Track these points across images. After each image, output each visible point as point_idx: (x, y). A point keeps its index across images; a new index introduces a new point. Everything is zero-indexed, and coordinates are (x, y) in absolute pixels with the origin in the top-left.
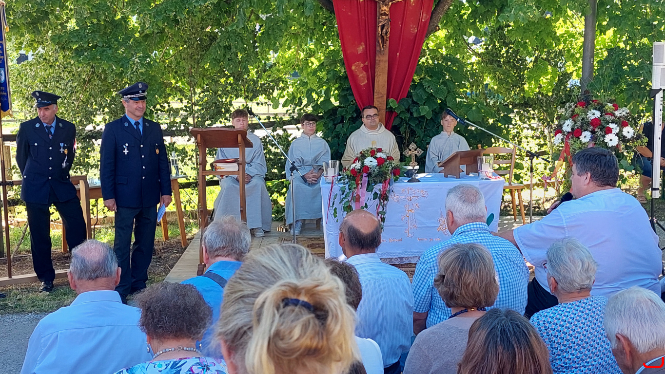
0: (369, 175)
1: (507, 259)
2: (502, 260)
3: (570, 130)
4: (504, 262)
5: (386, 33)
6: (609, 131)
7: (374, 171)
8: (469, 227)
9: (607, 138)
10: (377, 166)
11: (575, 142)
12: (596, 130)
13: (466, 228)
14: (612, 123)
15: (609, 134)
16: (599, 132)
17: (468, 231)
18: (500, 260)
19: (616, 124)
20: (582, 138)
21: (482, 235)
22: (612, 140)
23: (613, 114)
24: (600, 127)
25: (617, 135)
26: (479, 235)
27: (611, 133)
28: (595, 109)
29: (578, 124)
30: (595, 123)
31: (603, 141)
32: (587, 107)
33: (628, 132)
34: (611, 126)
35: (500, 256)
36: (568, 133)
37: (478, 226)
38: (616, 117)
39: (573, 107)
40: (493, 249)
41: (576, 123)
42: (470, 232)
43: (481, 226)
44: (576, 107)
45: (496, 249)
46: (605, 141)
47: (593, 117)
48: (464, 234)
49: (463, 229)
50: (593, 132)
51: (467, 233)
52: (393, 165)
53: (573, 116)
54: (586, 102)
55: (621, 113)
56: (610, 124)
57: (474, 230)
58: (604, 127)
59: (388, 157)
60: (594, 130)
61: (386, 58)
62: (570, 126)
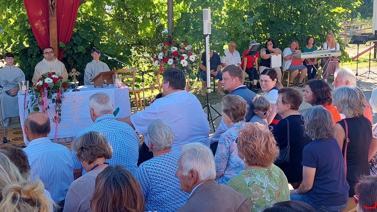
0: (48, 88)
1: (126, 133)
2: (123, 135)
3: (162, 58)
4: (124, 135)
5: (55, 4)
6: (183, 58)
7: (51, 86)
8: (103, 117)
9: (182, 63)
10: (53, 83)
11: (165, 65)
12: (176, 58)
13: (101, 118)
14: (184, 54)
15: (183, 60)
16: (177, 59)
17: (103, 120)
18: (122, 134)
19: (186, 54)
20: (169, 62)
21: (111, 121)
22: (184, 63)
23: (184, 49)
24: (177, 56)
25: (187, 60)
26: (109, 122)
27: (184, 59)
28: (175, 46)
29: (166, 54)
30: (175, 54)
31: (180, 64)
32: (170, 45)
33: (193, 58)
34: (184, 55)
35: (122, 132)
36: (161, 60)
37: (108, 116)
38: (186, 50)
39: (163, 46)
40: (118, 129)
41: (165, 54)
42: (104, 120)
43: (110, 116)
44: (164, 45)
45: (119, 129)
46: (181, 64)
47: (174, 51)
48: (100, 121)
49: (100, 119)
50: (174, 59)
51: (102, 121)
52: (63, 82)
53: (163, 50)
54: (170, 42)
55: (188, 48)
56: (183, 54)
57: (107, 119)
58: (180, 56)
59: (59, 77)
60: (175, 58)
61: (55, 18)
62: (162, 56)
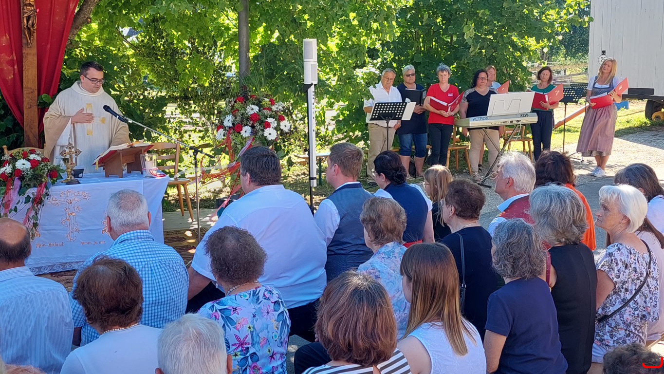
0: (22, 178)
3: (231, 125)
5: (33, 25)
6: (268, 125)
7: (27, 174)
8: (132, 235)
9: (266, 133)
10: (31, 168)
11: (237, 136)
12: (255, 125)
13: (129, 236)
14: (270, 117)
15: (268, 129)
16: (258, 127)
19: (273, 118)
20: (243, 132)
21: (146, 244)
22: (271, 134)
23: (270, 109)
24: (258, 122)
25: (275, 128)
26: (143, 244)
27: (270, 127)
28: (254, 104)
29: (238, 119)
30: (254, 117)
31: (263, 135)
32: (245, 103)
33: (285, 126)
34: (270, 120)
37: (142, 234)
38: (273, 112)
39: (233, 102)
42: (133, 241)
43: (145, 234)
47: (252, 112)
50: (253, 127)
52: (49, 167)
53: (233, 111)
54: (245, 98)
55: (277, 108)
57: (138, 239)
58: (263, 122)
59: (42, 158)
61: (34, 51)
62: (230, 121)
